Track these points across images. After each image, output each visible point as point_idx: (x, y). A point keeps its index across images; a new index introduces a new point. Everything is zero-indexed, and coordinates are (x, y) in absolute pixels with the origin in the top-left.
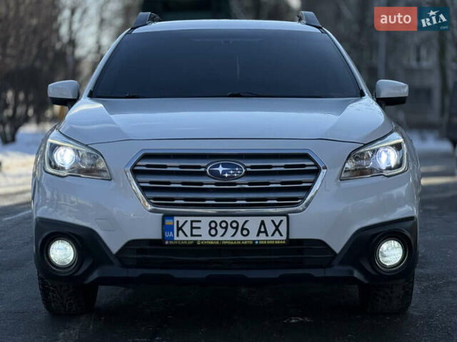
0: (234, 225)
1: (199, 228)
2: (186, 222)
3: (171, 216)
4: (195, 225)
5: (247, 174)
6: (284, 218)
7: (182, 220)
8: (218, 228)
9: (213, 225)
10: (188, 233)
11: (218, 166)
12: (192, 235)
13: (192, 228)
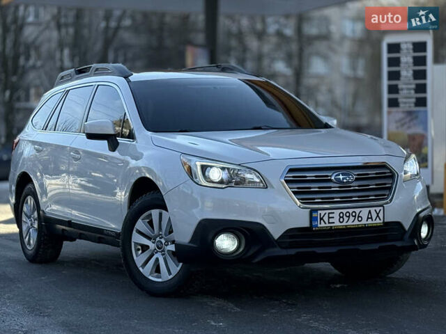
0: (354, 214)
1: (333, 217)
2: (325, 214)
3: (316, 210)
4: (331, 215)
5: (357, 179)
6: (381, 208)
7: (323, 213)
8: (344, 217)
9: (341, 215)
10: (327, 222)
11: (339, 175)
12: (329, 223)
13: (329, 218)
